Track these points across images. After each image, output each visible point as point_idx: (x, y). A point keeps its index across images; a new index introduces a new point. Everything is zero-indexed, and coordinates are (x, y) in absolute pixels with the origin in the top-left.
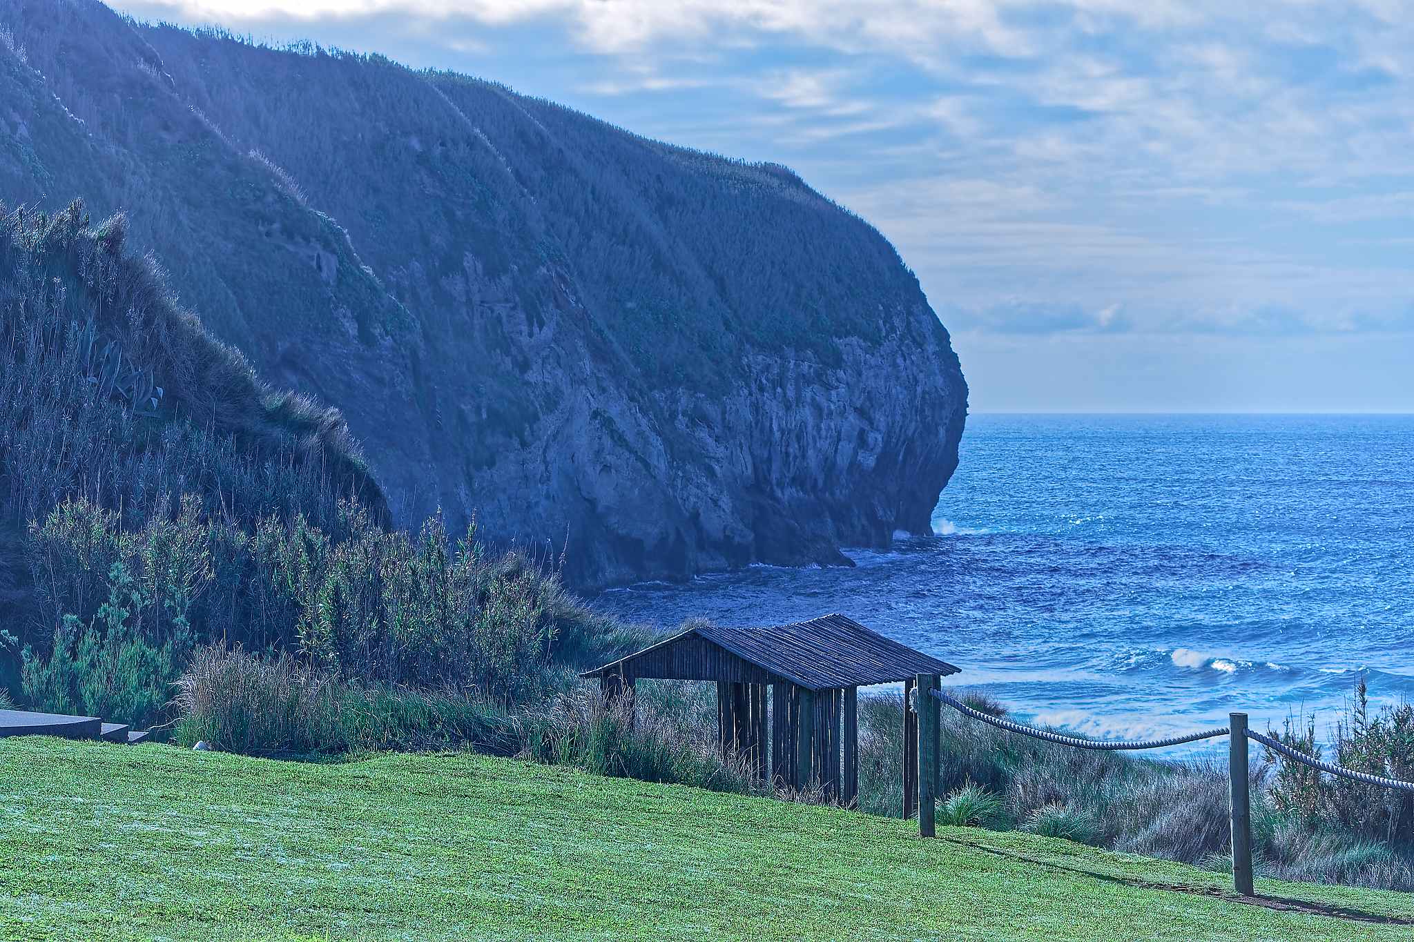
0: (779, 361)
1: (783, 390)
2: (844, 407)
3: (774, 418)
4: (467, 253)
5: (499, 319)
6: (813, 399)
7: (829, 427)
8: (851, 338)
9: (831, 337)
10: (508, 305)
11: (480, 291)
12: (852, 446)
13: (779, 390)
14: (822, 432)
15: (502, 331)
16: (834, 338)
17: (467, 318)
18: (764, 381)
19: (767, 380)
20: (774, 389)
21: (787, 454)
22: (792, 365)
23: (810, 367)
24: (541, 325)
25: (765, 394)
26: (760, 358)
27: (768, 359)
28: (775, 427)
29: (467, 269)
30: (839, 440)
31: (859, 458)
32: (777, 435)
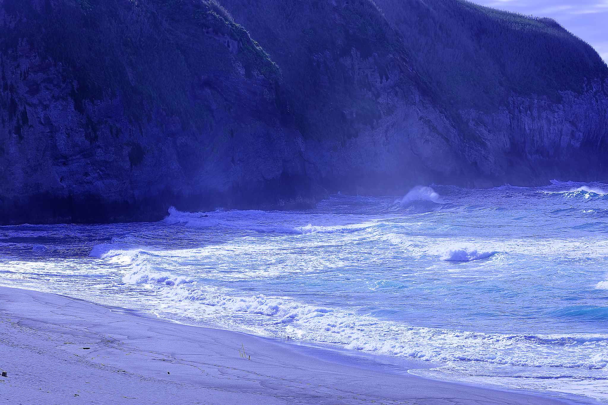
0: (529, 99)
1: (531, 112)
2: (562, 120)
3: (526, 124)
4: (353, 48)
5: (367, 75)
6: (547, 117)
7: (554, 129)
8: (567, 91)
9: (557, 91)
10: (371, 70)
11: (358, 64)
12: (568, 137)
13: (529, 112)
14: (551, 131)
15: (368, 81)
16: (559, 91)
17: (351, 75)
18: (521, 108)
19: (523, 107)
20: (526, 112)
21: (533, 140)
22: (536, 101)
23: (545, 103)
24: (387, 79)
25: (522, 114)
26: (519, 98)
27: (523, 99)
28: (527, 128)
29: (353, 55)
30: (561, 135)
31: (572, 143)
32: (528, 131)
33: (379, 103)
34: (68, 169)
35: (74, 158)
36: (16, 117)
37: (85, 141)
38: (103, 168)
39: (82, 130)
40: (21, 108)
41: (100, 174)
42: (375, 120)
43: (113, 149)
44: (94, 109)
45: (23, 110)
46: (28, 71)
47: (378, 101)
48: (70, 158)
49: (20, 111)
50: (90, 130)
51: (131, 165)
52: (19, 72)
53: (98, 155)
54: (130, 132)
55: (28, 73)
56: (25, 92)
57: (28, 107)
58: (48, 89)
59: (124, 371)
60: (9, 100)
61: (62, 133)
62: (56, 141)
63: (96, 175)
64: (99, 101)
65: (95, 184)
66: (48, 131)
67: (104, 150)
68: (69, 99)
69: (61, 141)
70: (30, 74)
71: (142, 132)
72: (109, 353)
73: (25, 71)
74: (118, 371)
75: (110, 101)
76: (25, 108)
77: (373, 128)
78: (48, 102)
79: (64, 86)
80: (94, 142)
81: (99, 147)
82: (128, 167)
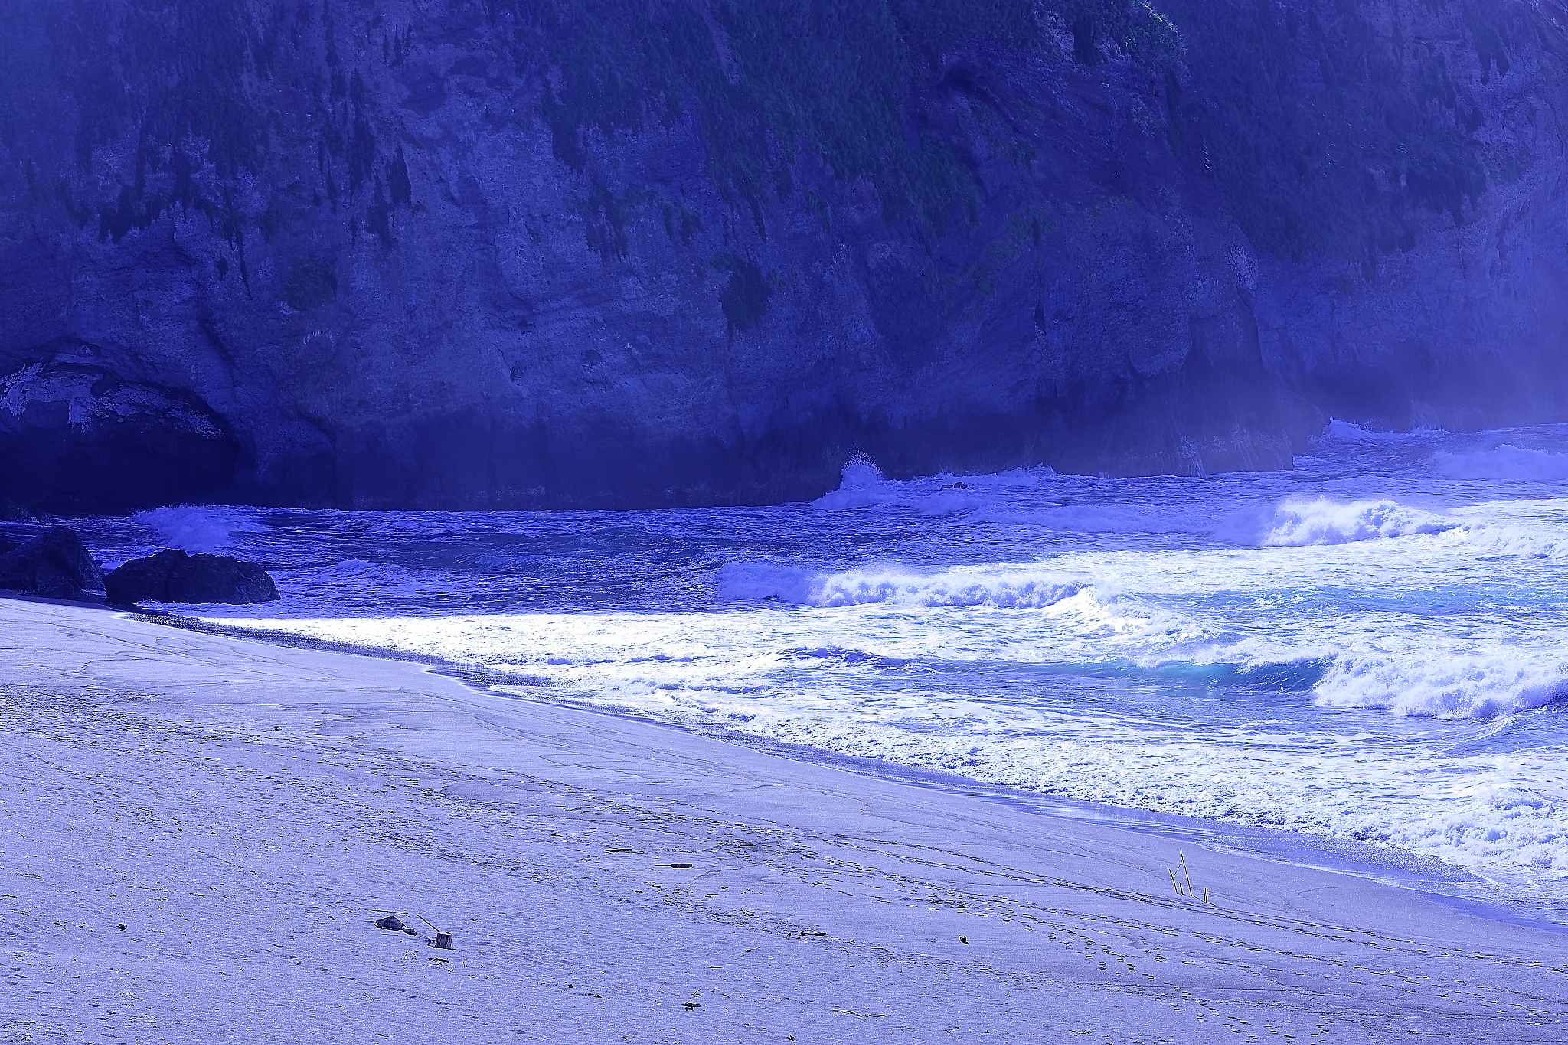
5: (1440, 59)
10: (1455, 43)
11: (1414, 23)
15: (1444, 76)
17: (1393, 58)
33: (1476, 143)
34: (535, 338)
35: (554, 305)
36: (373, 178)
37: (588, 253)
38: (642, 338)
39: (577, 219)
40: (386, 152)
41: (633, 358)
42: (1466, 197)
43: (675, 277)
44: (615, 155)
45: (394, 157)
46: (409, 37)
47: (1475, 136)
48: (541, 307)
49: (385, 162)
50: (603, 219)
51: (730, 328)
52: (380, 40)
53: (626, 297)
54: (726, 226)
55: (408, 45)
56: (400, 101)
57: (408, 151)
58: (471, 94)
59: (820, 935)
60: (350, 126)
61: (514, 229)
62: (497, 252)
63: (621, 359)
64: (631, 131)
65: (618, 386)
66: (474, 221)
67: (646, 282)
68: (537, 123)
69: (511, 254)
70: (414, 47)
71: (762, 230)
72: (760, 880)
73: (400, 37)
74: (803, 935)
75: (663, 130)
76: (399, 150)
77: (1459, 220)
78: (470, 134)
79: (518, 82)
80: (616, 257)
81: (631, 272)
82: (720, 334)
